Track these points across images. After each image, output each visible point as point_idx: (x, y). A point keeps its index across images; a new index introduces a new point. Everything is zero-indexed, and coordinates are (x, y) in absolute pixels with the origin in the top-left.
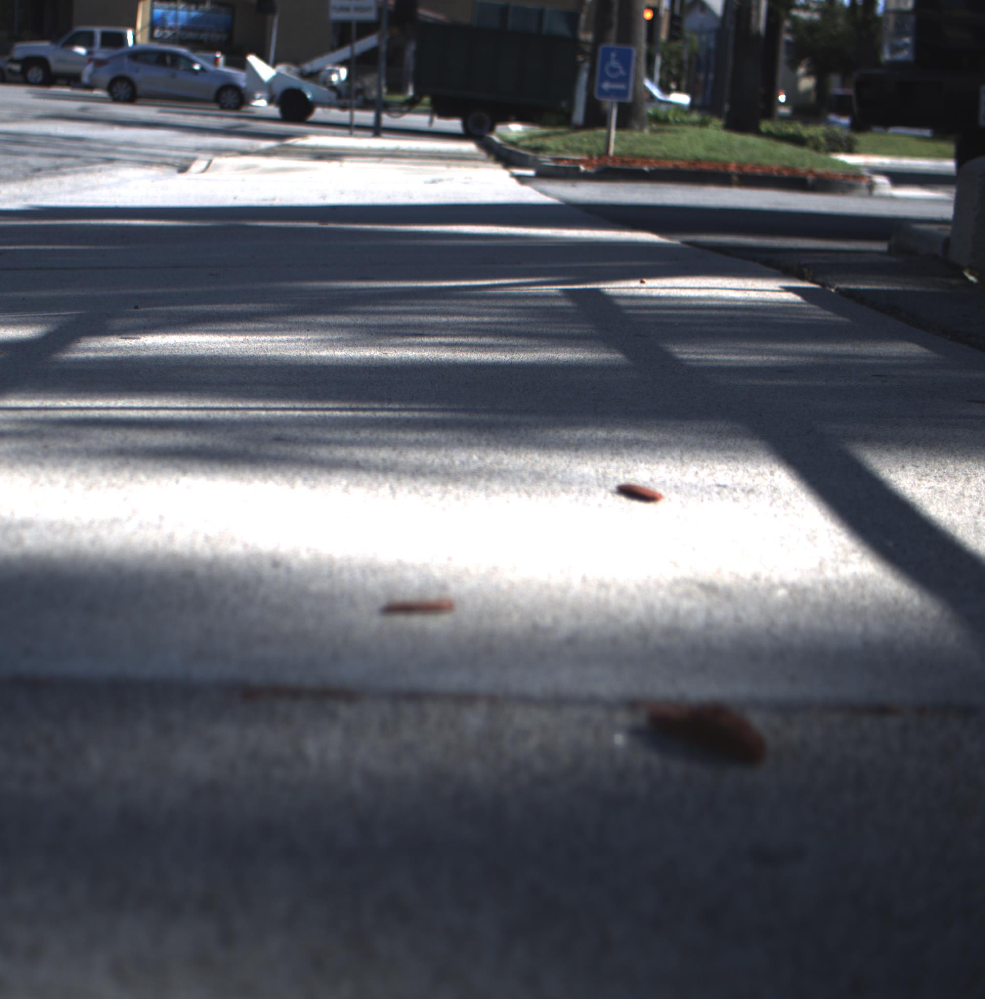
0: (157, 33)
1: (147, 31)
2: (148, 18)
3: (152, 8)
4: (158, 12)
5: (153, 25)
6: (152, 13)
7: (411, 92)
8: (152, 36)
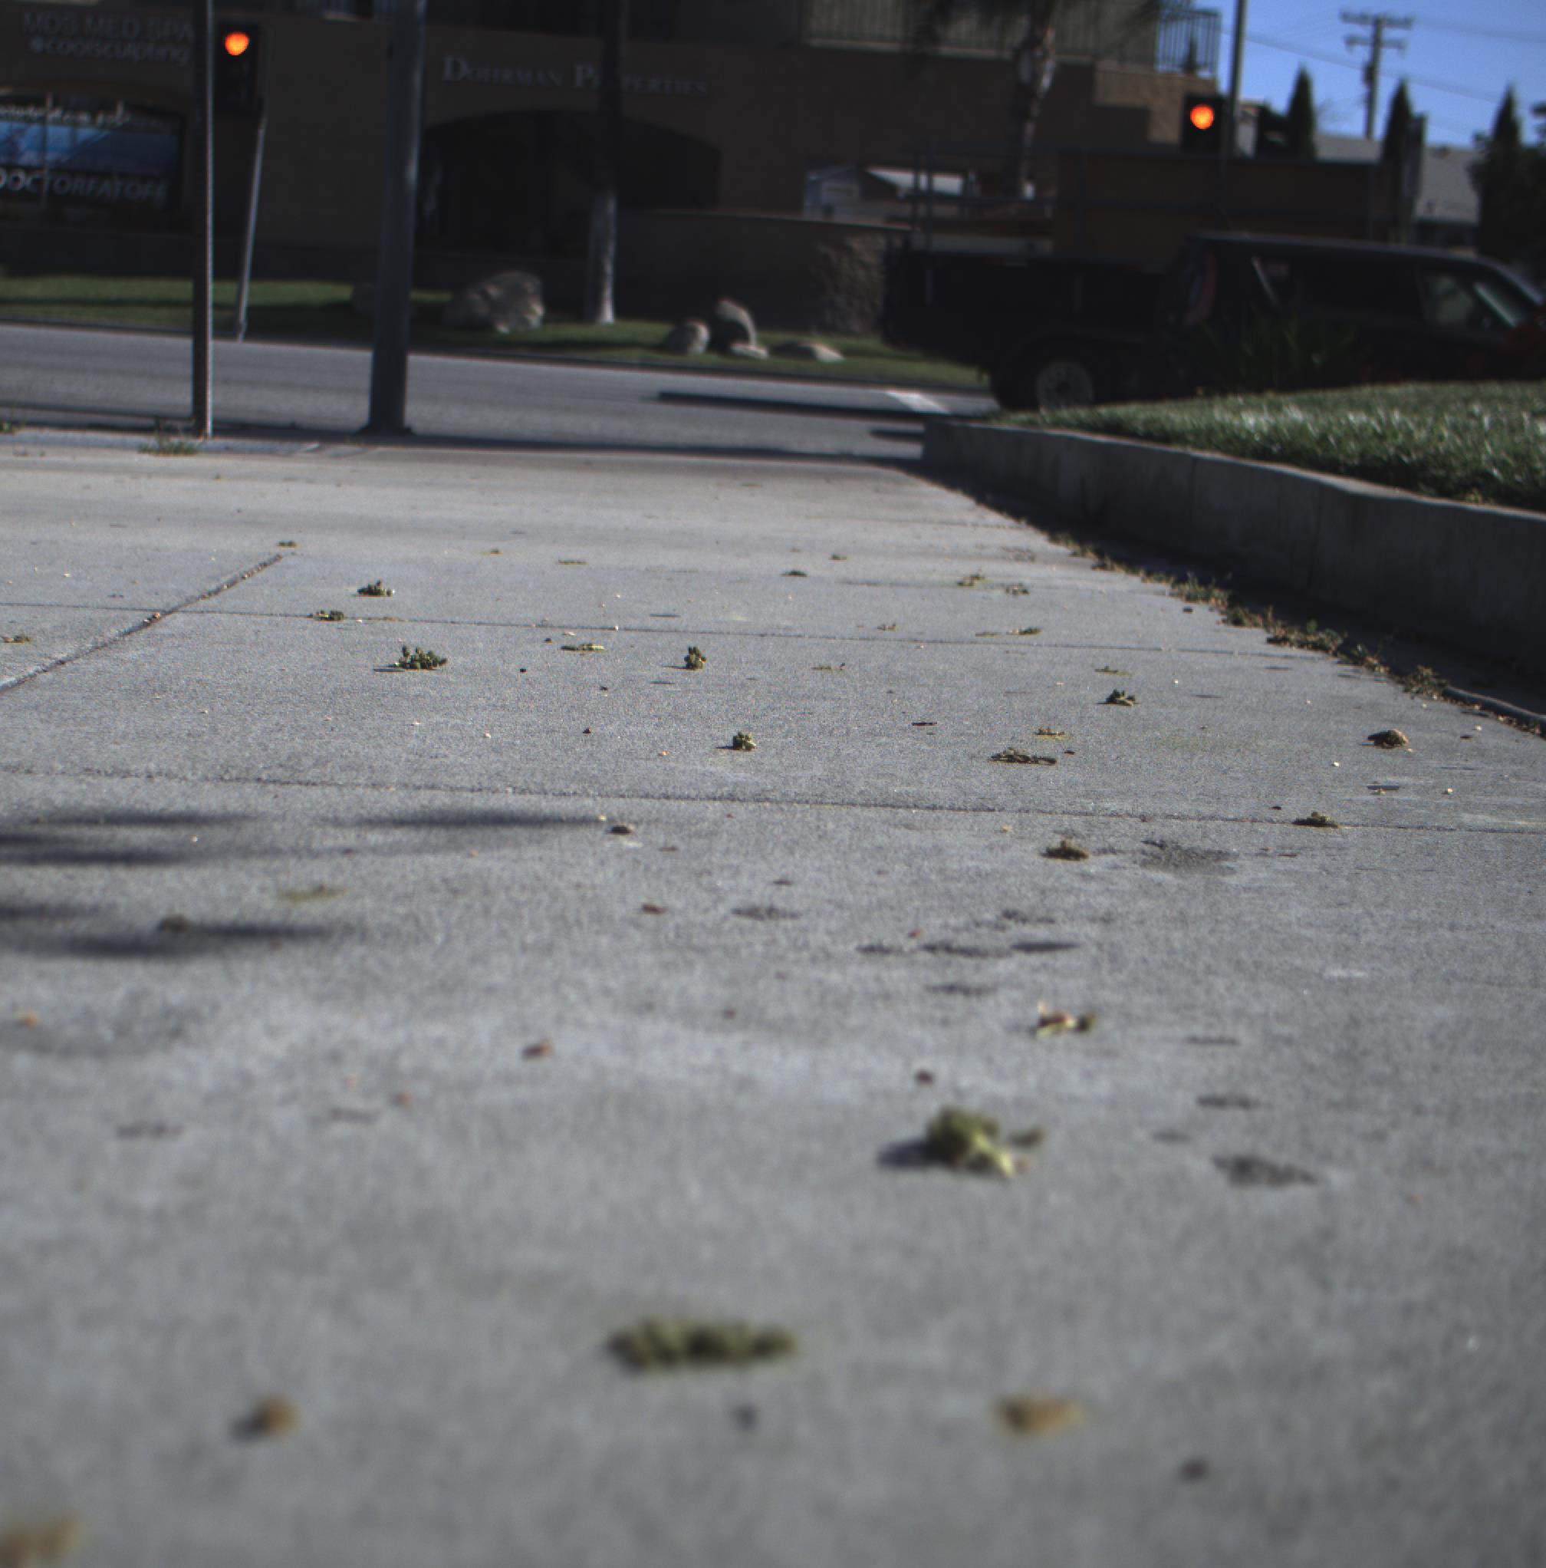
7: (608, 315)
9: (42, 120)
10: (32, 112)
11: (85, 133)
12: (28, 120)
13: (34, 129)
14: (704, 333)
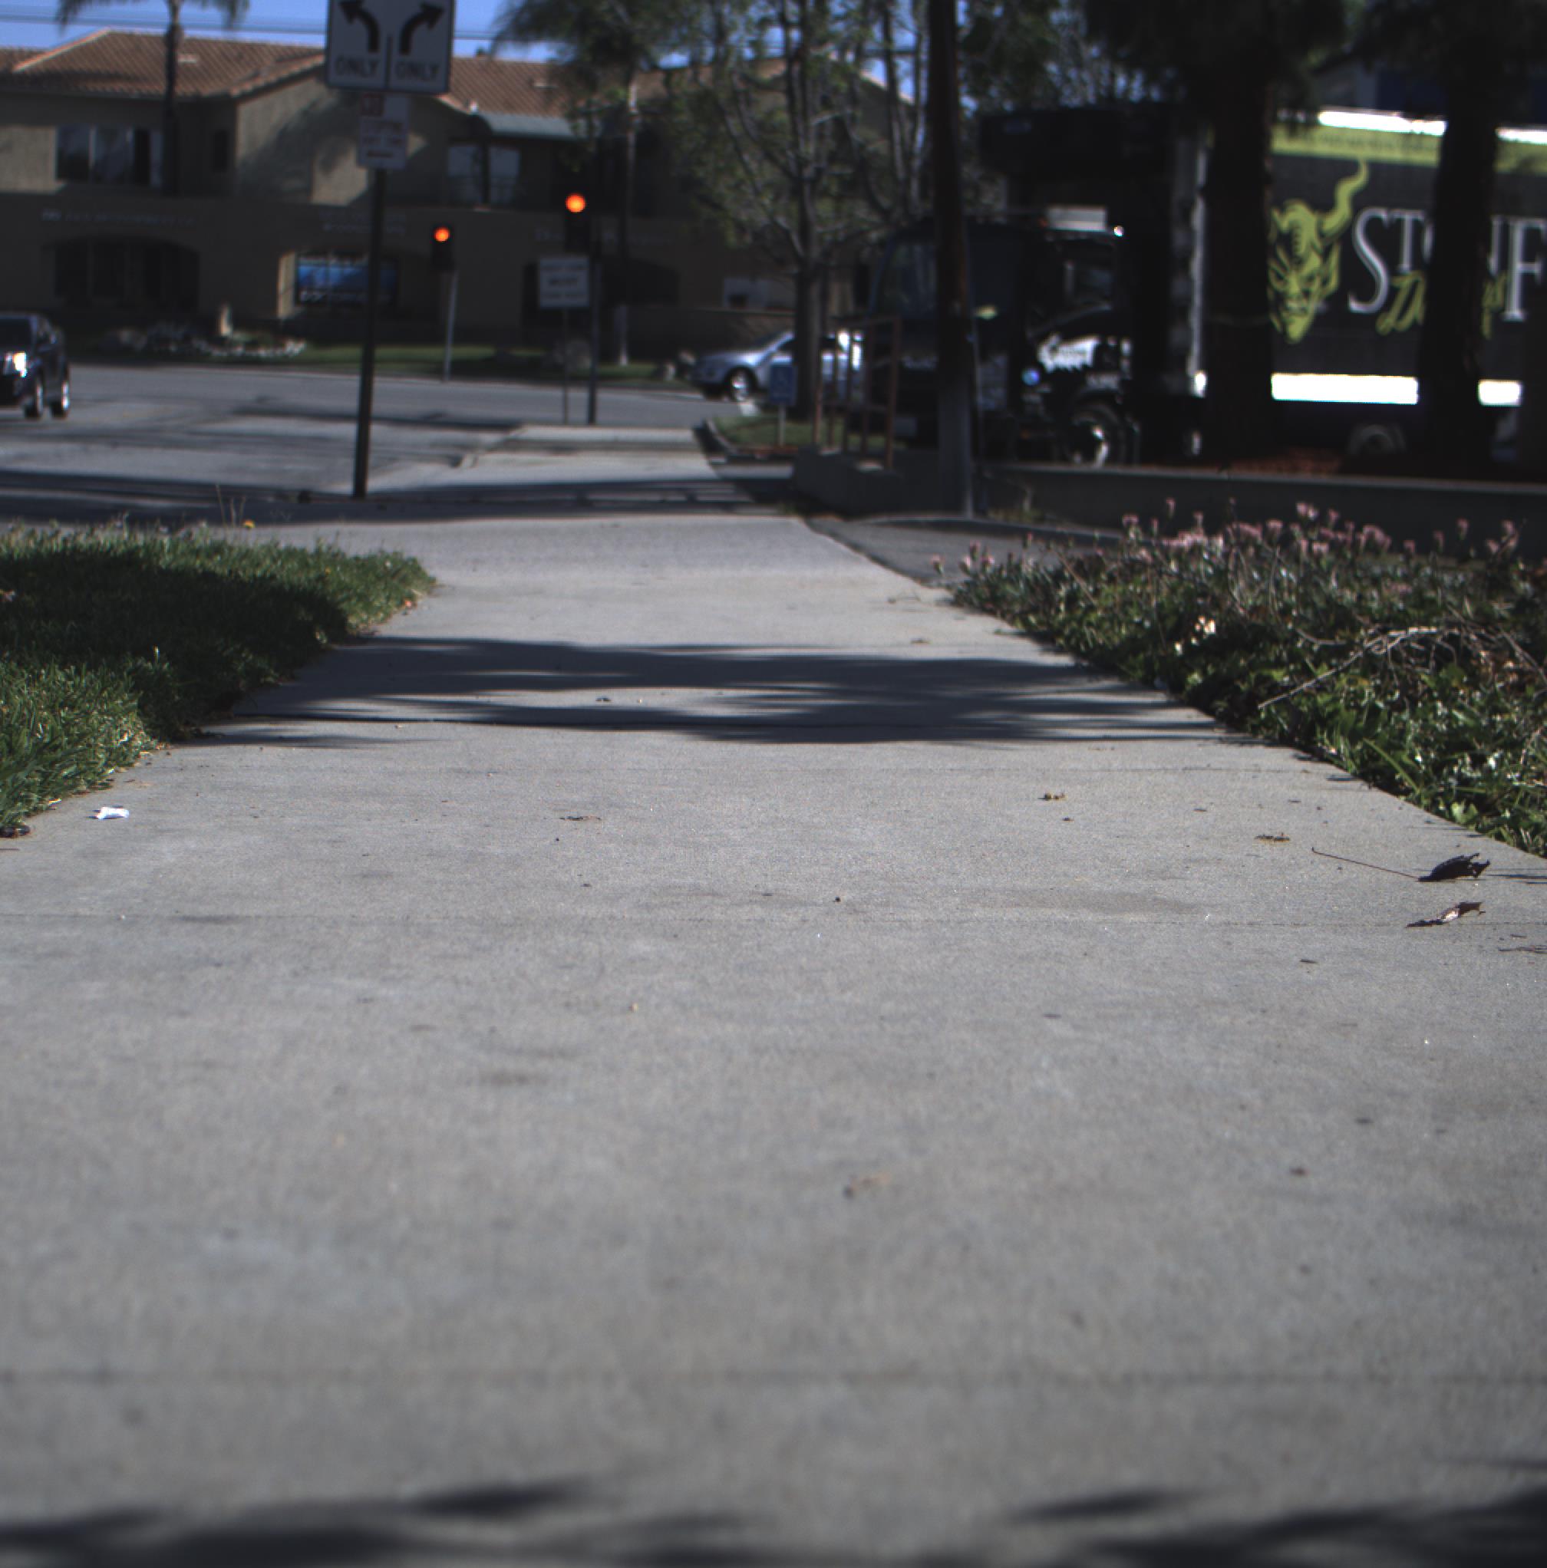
0: (304, 294)
1: (290, 294)
2: (291, 277)
3: (297, 265)
4: (304, 269)
5: (299, 285)
6: (297, 273)
7: (624, 361)
8: (297, 300)
9: (326, 265)
10: (321, 261)
11: (348, 270)
12: (318, 265)
13: (322, 270)
14: (671, 370)
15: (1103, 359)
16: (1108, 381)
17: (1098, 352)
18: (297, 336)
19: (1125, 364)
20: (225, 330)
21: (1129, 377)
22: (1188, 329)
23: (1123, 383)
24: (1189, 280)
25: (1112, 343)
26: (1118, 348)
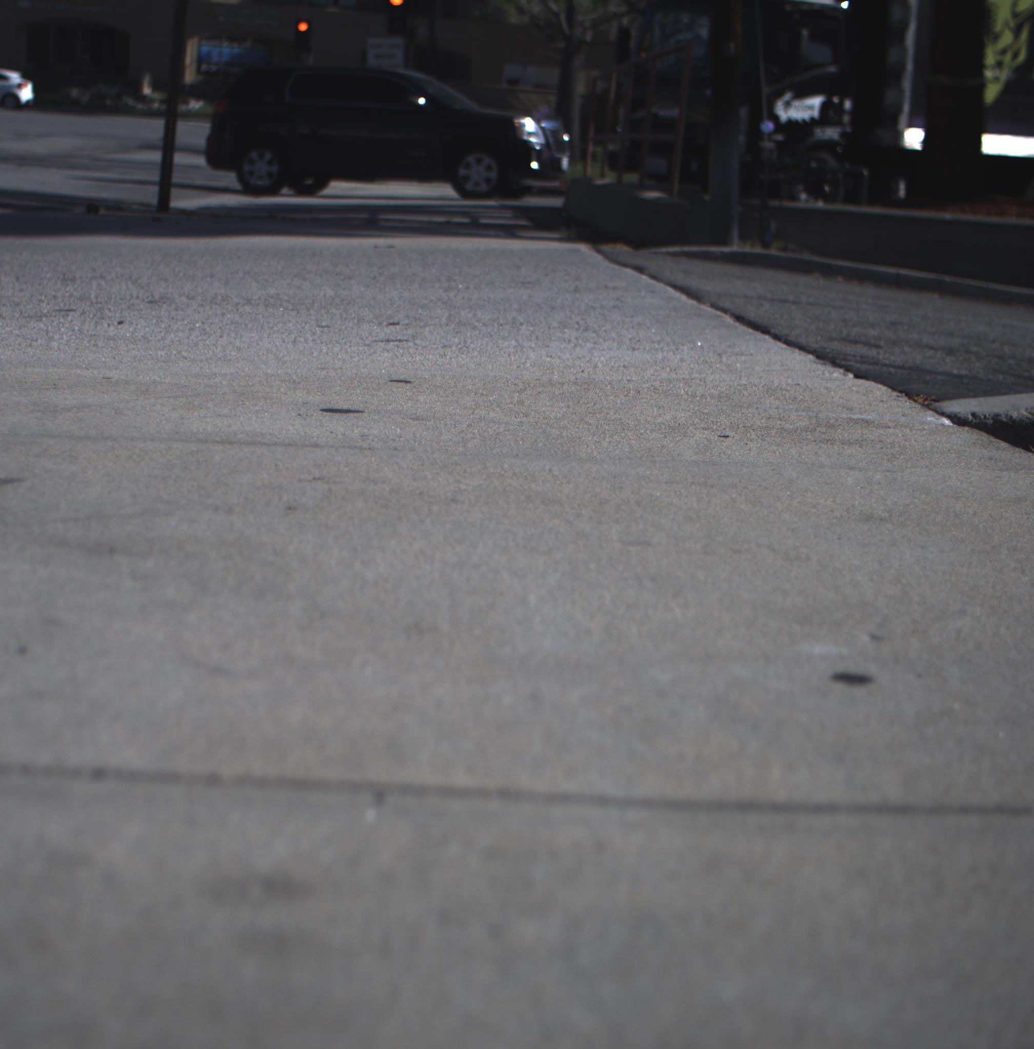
0: (204, 67)
1: (194, 66)
2: (195, 54)
3: (200, 46)
4: (205, 49)
5: (201, 60)
6: (199, 52)
8: (199, 71)
9: (220, 47)
10: (217, 43)
11: (236, 51)
12: (215, 46)
13: (217, 50)
15: (828, 114)
16: (831, 133)
17: (824, 107)
18: (198, 97)
19: (846, 119)
20: (147, 90)
21: (848, 130)
22: (901, 91)
23: (843, 135)
24: (904, 49)
25: (836, 100)
26: (841, 104)
